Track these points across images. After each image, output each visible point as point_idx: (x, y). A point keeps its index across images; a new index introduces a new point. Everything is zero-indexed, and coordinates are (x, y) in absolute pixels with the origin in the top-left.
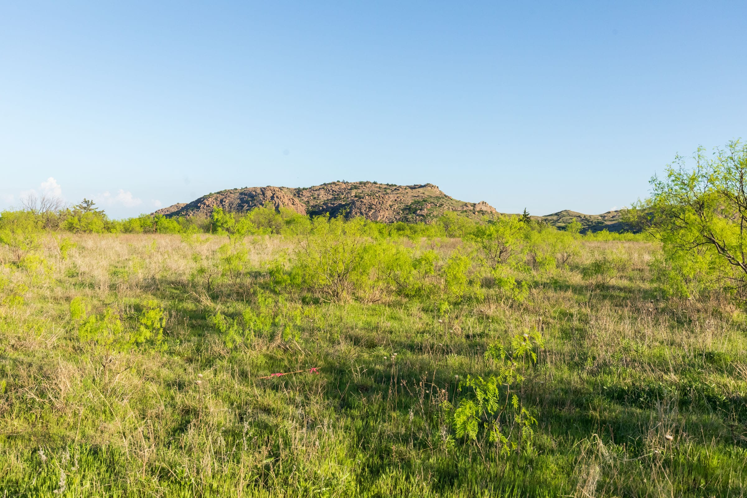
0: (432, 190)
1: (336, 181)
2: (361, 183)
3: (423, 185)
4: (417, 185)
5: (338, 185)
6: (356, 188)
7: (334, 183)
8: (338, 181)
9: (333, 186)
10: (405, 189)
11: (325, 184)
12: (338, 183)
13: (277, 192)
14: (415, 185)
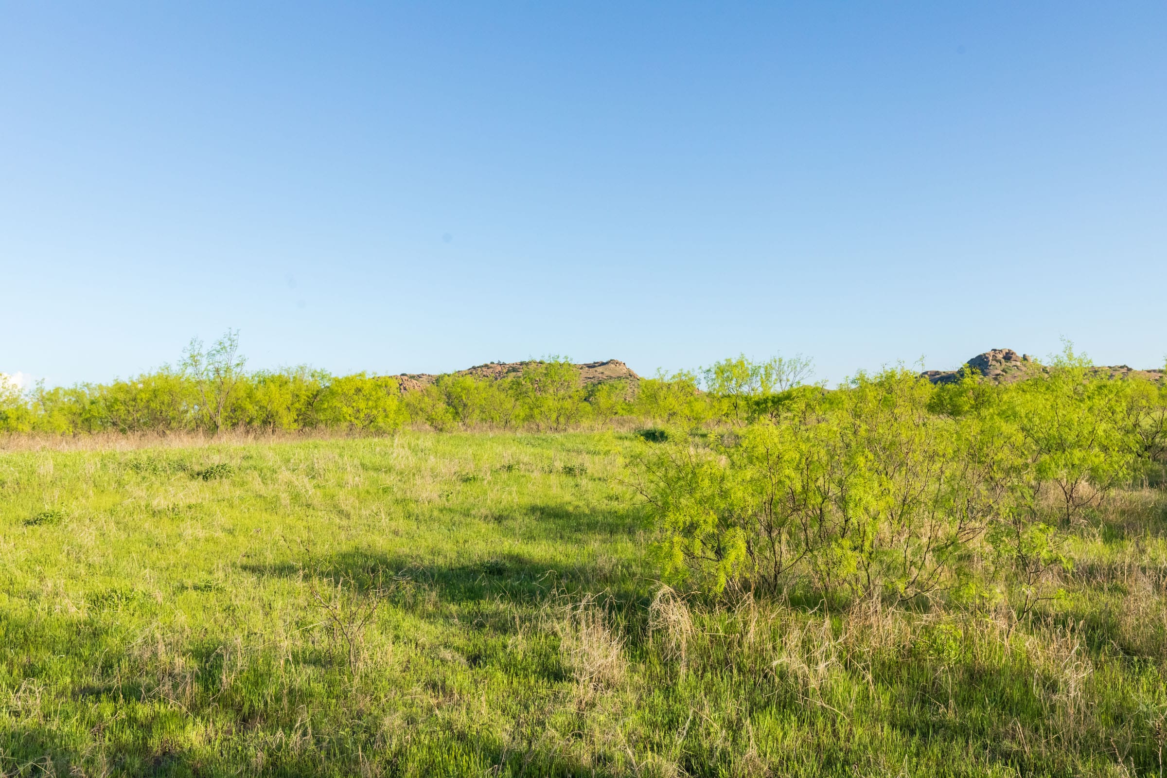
0: (617, 368)
1: (489, 363)
2: (522, 364)
3: (605, 362)
4: (597, 363)
5: (491, 367)
6: (514, 371)
7: (486, 366)
8: (492, 363)
9: (484, 369)
10: (581, 368)
11: (474, 368)
12: (492, 365)
13: (405, 382)
14: (595, 363)
